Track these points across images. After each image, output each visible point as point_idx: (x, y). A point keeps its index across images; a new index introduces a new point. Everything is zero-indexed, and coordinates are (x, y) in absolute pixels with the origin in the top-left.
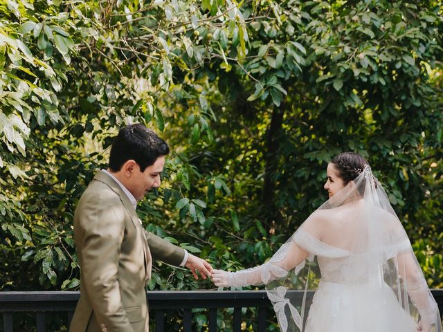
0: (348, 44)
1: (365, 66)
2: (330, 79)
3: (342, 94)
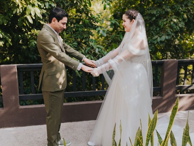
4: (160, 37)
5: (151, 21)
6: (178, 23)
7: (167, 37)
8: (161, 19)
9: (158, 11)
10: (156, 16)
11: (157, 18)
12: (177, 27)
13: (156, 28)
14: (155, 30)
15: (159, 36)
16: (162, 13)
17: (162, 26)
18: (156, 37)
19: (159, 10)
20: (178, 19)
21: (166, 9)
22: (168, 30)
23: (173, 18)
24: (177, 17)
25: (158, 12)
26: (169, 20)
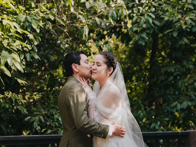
0: (181, 14)
1: (189, 23)
2: (171, 32)
3: (178, 38)
4: (181, 103)
5: (167, 82)
7: (190, 104)
9: (176, 68)
10: (175, 74)
11: (175, 77)
13: (174, 92)
14: (172, 94)
15: (179, 102)
18: (175, 103)
19: (179, 67)
21: (187, 65)
22: (190, 94)
25: (177, 70)
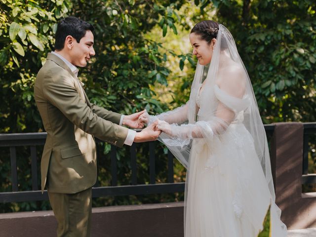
4: (276, 83)
5: (256, 54)
6: (308, 55)
7: (289, 83)
8: (275, 49)
9: (268, 35)
10: (266, 44)
11: (268, 48)
12: (306, 64)
13: (266, 67)
14: (265, 71)
15: (273, 81)
16: (277, 38)
17: (278, 62)
18: (268, 83)
19: (271, 33)
20: (307, 48)
21: (283, 31)
22: (289, 70)
23: (297, 46)
24: (306, 45)
25: (269, 38)
26: (290, 51)
